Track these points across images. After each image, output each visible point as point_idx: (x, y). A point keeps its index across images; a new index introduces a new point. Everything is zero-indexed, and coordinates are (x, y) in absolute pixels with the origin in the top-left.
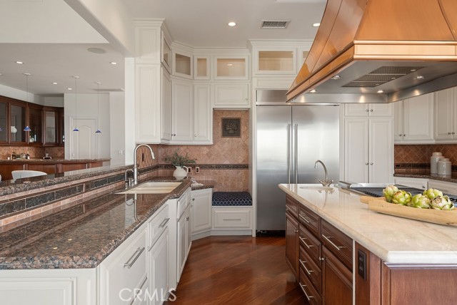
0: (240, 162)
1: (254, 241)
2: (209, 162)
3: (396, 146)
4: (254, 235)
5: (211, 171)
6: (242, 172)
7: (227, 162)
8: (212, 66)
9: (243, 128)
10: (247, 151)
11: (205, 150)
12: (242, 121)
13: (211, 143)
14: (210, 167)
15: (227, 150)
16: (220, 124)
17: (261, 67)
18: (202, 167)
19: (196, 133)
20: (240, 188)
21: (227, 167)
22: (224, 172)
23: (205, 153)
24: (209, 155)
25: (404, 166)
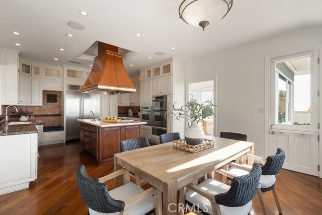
0: (57, 113)
1: (65, 144)
2: (39, 114)
3: (118, 107)
4: (65, 142)
5: (41, 118)
6: (57, 118)
7: (50, 114)
8: (42, 71)
9: (58, 99)
10: (60, 109)
11: (37, 108)
12: (58, 96)
13: (42, 105)
14: (40, 116)
15: (50, 108)
16: (46, 97)
17: (68, 76)
18: (35, 116)
19: (33, 100)
20: (57, 124)
21: (50, 115)
22: (48, 118)
23: (37, 109)
24: (39, 111)
25: (122, 113)
